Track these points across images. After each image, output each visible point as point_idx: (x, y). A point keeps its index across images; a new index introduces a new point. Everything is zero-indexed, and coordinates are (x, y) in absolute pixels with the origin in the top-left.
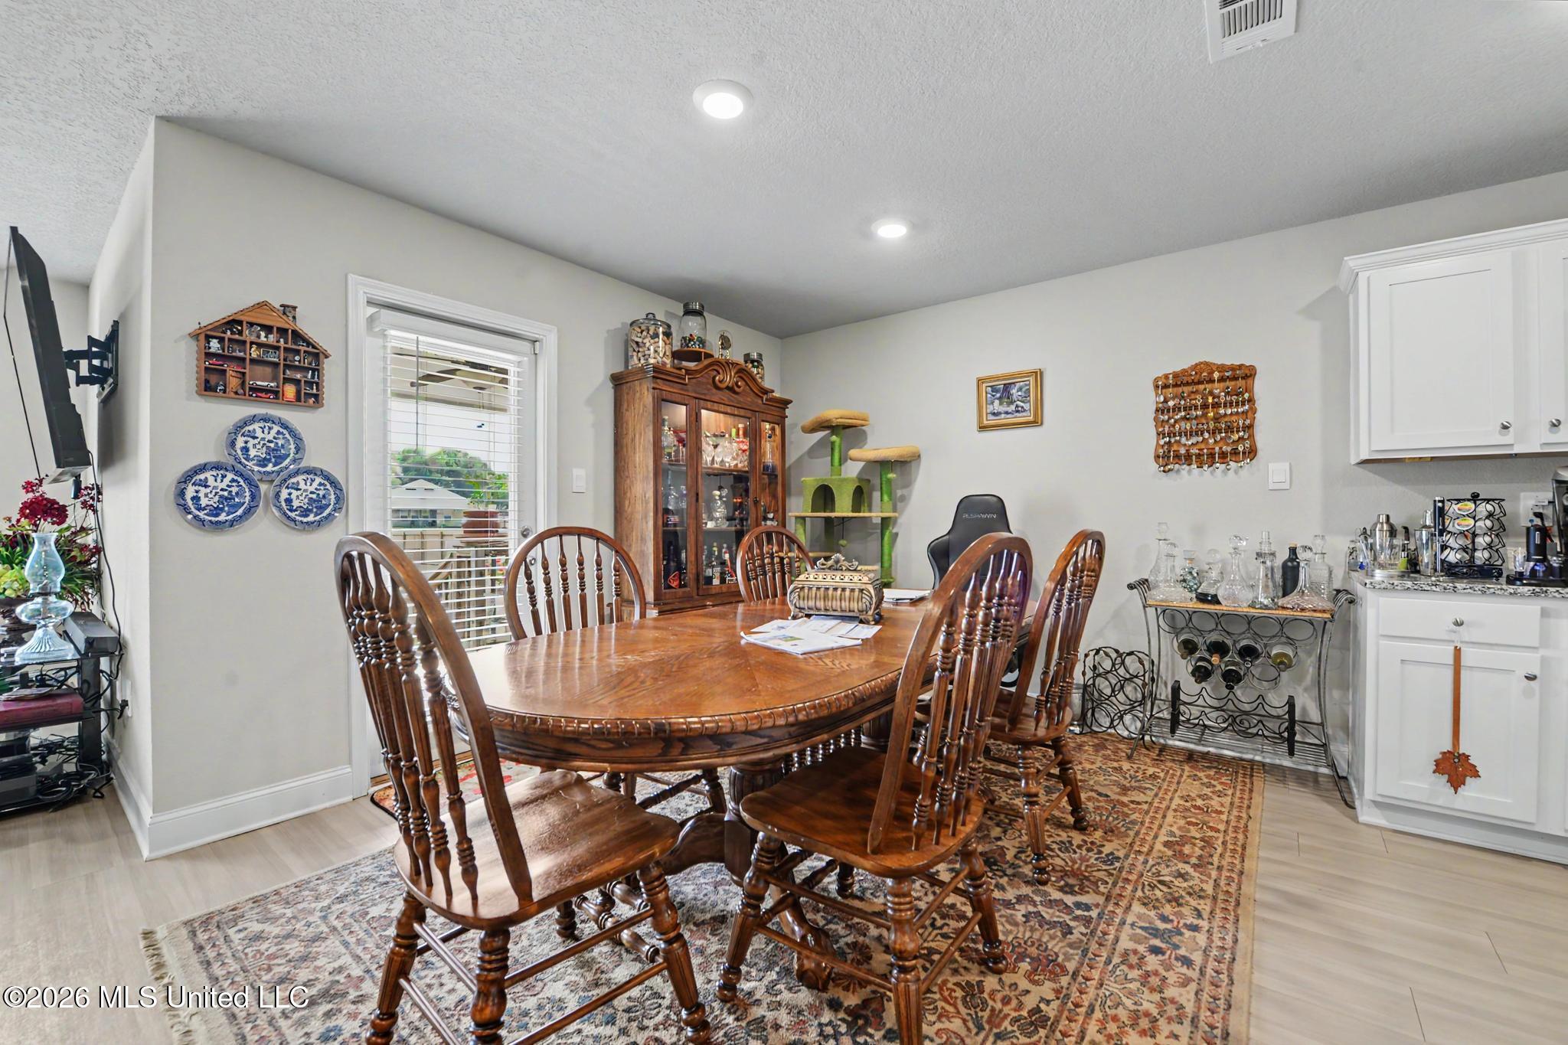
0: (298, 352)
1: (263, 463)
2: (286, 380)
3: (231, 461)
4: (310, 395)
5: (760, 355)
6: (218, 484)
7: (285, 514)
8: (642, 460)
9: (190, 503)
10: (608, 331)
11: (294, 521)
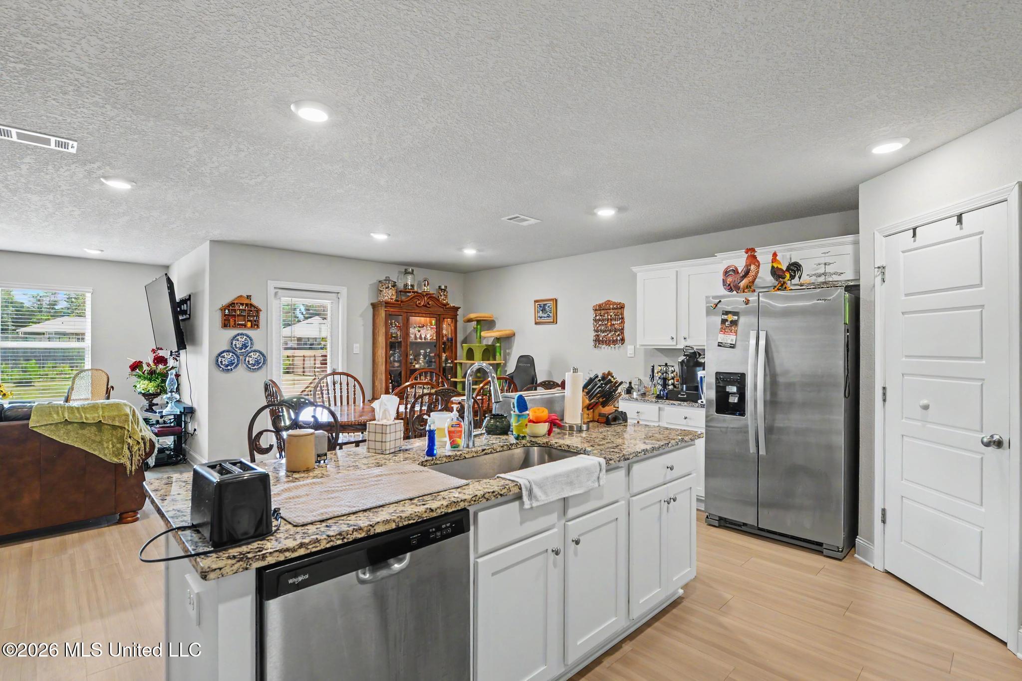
0: (251, 311)
1: (241, 349)
2: (248, 321)
3: (230, 349)
4: (256, 325)
5: (446, 287)
6: (228, 356)
7: (247, 366)
8: (381, 340)
9: (220, 363)
10: (370, 285)
11: (250, 368)
